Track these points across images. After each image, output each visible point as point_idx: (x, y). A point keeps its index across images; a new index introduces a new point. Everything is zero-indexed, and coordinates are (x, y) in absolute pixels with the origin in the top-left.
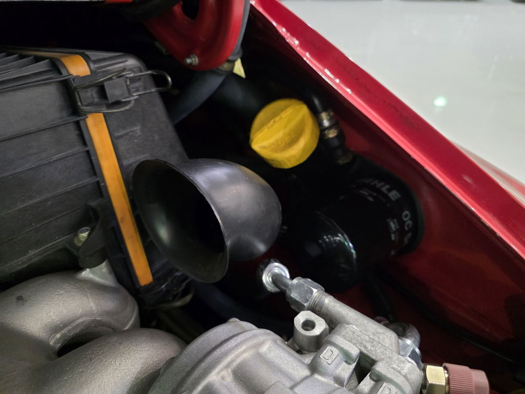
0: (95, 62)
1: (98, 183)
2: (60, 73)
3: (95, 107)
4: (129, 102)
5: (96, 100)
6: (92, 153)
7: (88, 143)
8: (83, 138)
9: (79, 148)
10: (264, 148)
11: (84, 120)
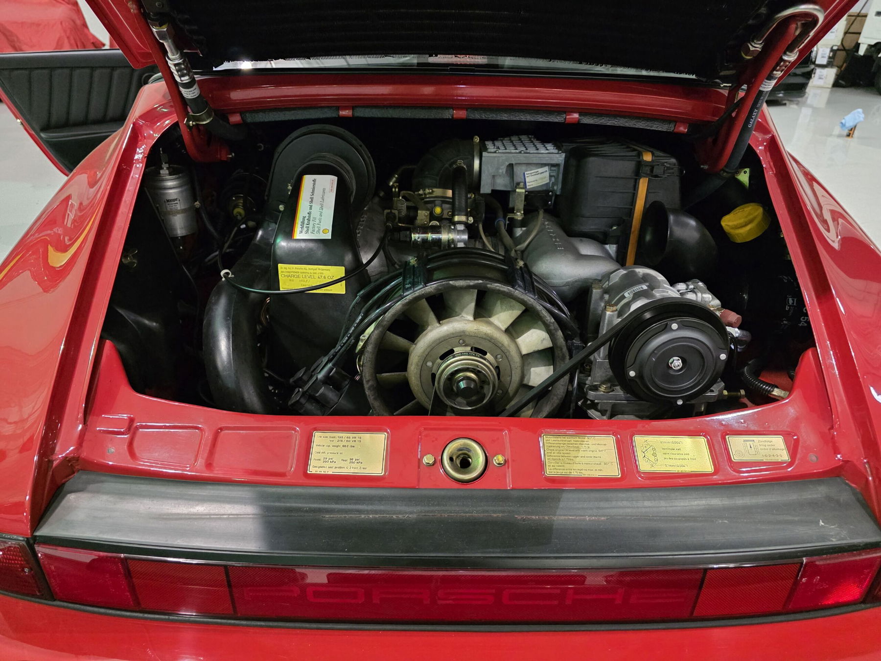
0: (655, 156)
1: (631, 209)
2: (639, 158)
3: (646, 175)
4: (662, 177)
5: (648, 172)
6: (636, 194)
7: (636, 189)
8: (635, 187)
9: (632, 191)
10: (728, 225)
11: (639, 179)
